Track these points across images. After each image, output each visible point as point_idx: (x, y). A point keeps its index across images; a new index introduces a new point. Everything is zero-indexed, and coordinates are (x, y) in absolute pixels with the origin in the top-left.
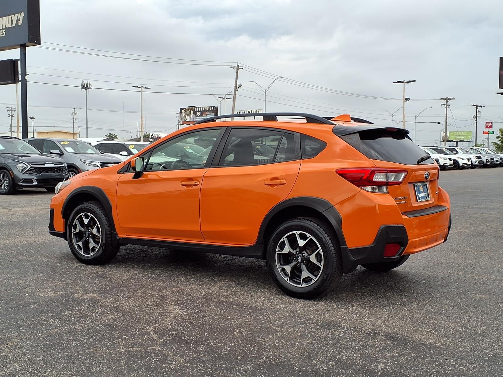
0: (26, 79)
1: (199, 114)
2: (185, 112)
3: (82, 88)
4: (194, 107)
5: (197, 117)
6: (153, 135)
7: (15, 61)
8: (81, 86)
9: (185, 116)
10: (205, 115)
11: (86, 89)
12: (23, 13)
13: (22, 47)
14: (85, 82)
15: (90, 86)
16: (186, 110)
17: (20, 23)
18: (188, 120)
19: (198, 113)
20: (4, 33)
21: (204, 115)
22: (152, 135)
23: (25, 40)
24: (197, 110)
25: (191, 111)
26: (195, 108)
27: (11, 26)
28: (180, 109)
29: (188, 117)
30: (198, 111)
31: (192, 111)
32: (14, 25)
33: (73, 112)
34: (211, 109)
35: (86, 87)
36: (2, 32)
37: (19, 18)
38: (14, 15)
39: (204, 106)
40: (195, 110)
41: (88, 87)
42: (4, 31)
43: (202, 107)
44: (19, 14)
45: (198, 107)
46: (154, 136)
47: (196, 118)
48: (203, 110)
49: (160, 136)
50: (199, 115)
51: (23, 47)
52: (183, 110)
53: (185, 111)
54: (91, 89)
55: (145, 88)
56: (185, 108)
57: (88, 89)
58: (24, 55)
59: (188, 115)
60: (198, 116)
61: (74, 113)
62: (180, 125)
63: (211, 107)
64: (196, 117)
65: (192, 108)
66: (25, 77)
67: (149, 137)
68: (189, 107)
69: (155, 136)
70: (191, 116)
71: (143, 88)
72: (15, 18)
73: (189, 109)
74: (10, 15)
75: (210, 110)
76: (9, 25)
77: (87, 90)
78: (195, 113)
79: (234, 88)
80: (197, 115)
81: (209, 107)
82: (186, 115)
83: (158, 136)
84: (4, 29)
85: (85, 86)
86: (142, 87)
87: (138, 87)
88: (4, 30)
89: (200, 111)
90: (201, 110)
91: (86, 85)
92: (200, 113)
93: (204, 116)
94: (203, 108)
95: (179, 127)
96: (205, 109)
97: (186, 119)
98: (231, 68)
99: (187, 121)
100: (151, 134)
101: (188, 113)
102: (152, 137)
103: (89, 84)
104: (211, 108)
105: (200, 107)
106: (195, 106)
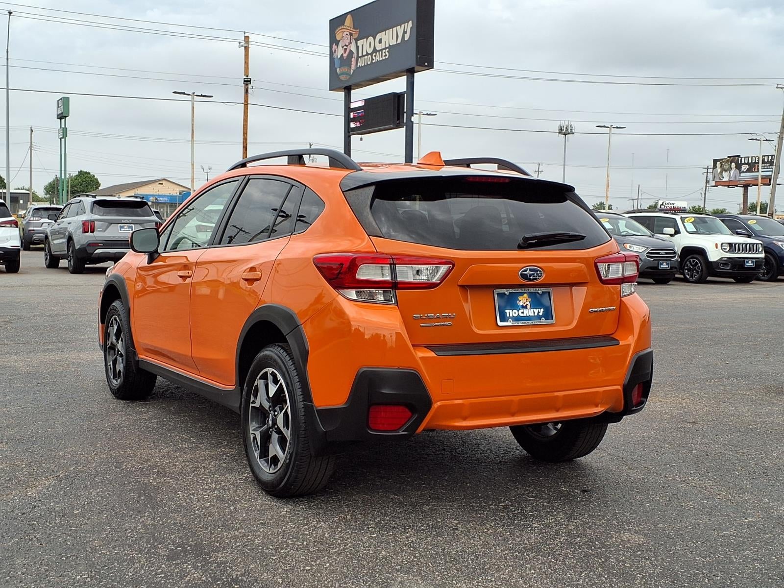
0: (412, 120)
1: (744, 169)
2: (721, 167)
3: (560, 133)
4: (737, 158)
5: (742, 174)
6: (664, 203)
7: (399, 94)
8: (558, 131)
9: (721, 172)
10: (756, 170)
11: (565, 134)
12: (411, 22)
13: (408, 74)
14: (565, 124)
15: (571, 130)
16: (723, 162)
17: (407, 37)
18: (726, 179)
19: (745, 167)
20: (387, 54)
21: (754, 170)
22: (662, 204)
23: (411, 63)
24: (743, 162)
25: (731, 164)
26: (740, 159)
27: (395, 43)
28: (714, 160)
29: (725, 174)
30: (745, 164)
31: (733, 165)
32: (399, 41)
33: (537, 170)
34: (768, 160)
35: (565, 131)
36: (385, 52)
37: (405, 30)
38: (399, 27)
39: (755, 156)
40: (740, 162)
41: (569, 131)
42: (388, 52)
43: (752, 157)
44: (406, 24)
45: (745, 158)
46: (666, 205)
47: (740, 176)
48: (753, 161)
49: (675, 205)
50: (745, 171)
51: (411, 72)
52: (718, 163)
53: (721, 163)
54: (573, 133)
55: (617, 128)
56: (722, 159)
57: (569, 134)
58: (411, 85)
59: (726, 171)
60: (743, 172)
61: (538, 172)
62: (707, 187)
63: (768, 156)
64: (740, 173)
65: (735, 160)
66: (411, 118)
67: (656, 208)
68: (728, 157)
69: (668, 205)
70: (732, 172)
71: (614, 128)
72: (400, 30)
73: (728, 161)
74: (394, 27)
75: (766, 161)
76: (393, 42)
77: (567, 136)
78: (738, 167)
79: (781, 121)
80: (742, 170)
81: (765, 156)
82: (723, 170)
83: (672, 206)
84: (387, 48)
85: (563, 130)
86: (612, 126)
87: (604, 127)
88: (387, 50)
89: (748, 164)
90: (750, 161)
91: (566, 128)
92: (747, 167)
93: (753, 172)
94: (754, 158)
95: (707, 190)
96: (757, 159)
97: (723, 178)
98: (777, 88)
99: (724, 180)
100: (660, 203)
101: (726, 167)
102: (662, 207)
103: (571, 126)
104: (768, 158)
105: (748, 157)
106: (739, 156)
